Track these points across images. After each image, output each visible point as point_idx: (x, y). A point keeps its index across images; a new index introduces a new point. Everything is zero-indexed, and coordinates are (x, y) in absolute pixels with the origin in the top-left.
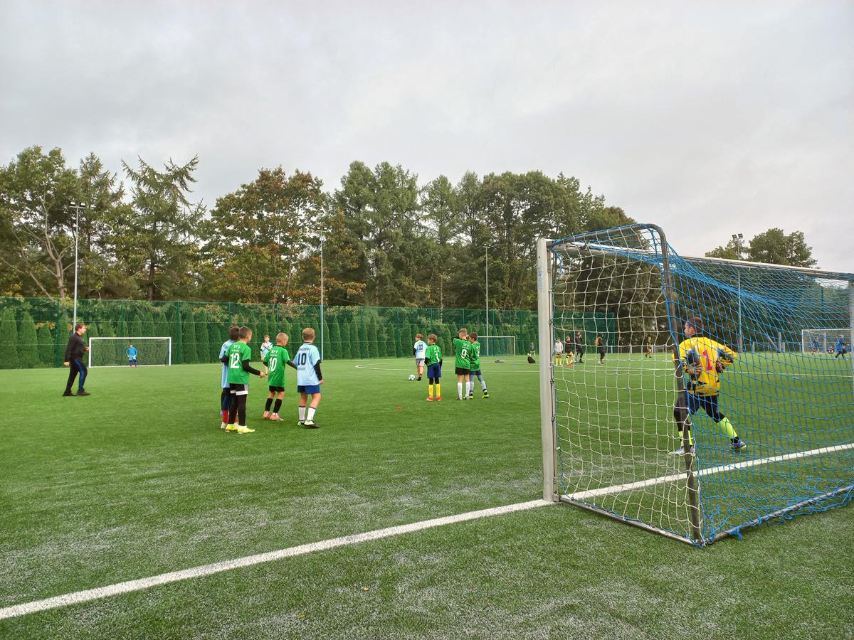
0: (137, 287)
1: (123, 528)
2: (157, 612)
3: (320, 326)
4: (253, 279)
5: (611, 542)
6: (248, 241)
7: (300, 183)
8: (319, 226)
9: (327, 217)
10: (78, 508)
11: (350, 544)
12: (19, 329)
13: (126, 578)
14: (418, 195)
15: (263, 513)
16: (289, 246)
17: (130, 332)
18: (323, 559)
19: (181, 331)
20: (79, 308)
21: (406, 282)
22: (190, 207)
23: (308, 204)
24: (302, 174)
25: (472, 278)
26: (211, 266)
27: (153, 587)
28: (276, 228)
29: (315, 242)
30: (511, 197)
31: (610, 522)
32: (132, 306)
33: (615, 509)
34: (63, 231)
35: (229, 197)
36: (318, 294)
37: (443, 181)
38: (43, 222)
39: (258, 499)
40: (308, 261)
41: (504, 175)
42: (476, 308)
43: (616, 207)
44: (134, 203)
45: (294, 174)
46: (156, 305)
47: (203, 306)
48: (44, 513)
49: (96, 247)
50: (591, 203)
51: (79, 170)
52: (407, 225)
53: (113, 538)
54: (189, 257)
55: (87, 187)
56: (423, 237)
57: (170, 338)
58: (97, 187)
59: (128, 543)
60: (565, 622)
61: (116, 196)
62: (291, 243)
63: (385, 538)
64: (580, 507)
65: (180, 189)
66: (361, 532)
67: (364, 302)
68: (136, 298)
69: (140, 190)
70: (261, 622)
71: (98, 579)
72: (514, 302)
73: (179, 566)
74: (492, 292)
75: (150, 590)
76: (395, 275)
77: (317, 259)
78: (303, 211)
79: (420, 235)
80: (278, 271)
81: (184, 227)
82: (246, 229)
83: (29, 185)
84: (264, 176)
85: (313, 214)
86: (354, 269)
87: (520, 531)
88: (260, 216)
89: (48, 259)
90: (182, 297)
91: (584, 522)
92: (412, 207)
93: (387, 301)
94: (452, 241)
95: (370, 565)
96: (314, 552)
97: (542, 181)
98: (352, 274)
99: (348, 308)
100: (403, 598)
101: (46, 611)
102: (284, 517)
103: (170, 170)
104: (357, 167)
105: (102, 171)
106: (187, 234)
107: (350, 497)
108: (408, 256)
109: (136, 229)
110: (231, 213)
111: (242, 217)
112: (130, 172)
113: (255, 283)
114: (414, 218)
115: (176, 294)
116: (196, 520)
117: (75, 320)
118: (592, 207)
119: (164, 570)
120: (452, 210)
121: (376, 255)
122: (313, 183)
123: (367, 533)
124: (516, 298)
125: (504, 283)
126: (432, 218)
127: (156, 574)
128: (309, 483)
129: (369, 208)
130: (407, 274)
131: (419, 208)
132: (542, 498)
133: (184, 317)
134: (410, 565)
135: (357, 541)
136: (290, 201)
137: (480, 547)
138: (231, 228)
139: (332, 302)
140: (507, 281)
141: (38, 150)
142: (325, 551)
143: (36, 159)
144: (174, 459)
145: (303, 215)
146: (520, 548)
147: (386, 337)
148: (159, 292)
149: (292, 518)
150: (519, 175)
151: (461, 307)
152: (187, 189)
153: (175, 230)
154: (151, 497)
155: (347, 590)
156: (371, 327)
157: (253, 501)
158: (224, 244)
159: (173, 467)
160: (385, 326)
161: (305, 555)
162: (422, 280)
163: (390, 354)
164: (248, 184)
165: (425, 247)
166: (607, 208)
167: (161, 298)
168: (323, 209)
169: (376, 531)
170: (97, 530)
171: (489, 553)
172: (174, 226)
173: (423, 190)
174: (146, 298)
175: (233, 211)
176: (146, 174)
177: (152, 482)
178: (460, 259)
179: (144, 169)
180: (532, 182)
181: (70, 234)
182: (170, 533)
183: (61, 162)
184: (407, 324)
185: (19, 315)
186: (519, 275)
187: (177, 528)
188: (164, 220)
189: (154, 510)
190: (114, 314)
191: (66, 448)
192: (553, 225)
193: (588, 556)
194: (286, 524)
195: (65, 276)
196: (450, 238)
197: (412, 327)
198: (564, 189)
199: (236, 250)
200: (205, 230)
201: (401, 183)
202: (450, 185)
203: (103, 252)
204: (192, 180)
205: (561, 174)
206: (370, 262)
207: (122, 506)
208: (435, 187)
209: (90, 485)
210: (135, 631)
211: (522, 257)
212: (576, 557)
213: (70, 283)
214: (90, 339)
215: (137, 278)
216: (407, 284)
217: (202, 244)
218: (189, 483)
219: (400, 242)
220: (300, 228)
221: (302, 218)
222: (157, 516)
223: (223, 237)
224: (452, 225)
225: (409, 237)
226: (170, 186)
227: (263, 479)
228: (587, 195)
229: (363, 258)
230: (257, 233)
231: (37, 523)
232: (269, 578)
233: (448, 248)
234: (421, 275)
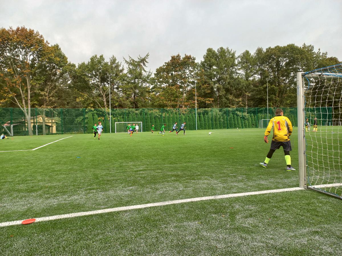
0: (130, 104)
1: (134, 187)
2: (148, 216)
3: (195, 117)
4: (170, 99)
5: (335, 207)
6: (168, 85)
7: (187, 59)
8: (194, 76)
9: (197, 72)
10: (119, 179)
11: (215, 199)
12: (93, 120)
13: (137, 204)
14: (236, 60)
15: (181, 185)
16: (183, 85)
17: (128, 120)
18: (205, 203)
19: (145, 120)
20: (111, 112)
21: (231, 97)
22: (147, 72)
23: (190, 68)
24: (188, 56)
25: (261, 94)
26: (155, 95)
27: (146, 208)
28: (178, 79)
29: (193, 83)
30: (279, 57)
31: (334, 199)
32: (128, 111)
33: (336, 193)
34: (105, 85)
35: (161, 68)
36: (194, 104)
37: (247, 52)
38: (99, 82)
39: (178, 180)
40: (190, 91)
41: (276, 47)
42: (262, 107)
43: (334, 57)
44: (128, 73)
45: (184, 56)
46: (136, 110)
47: (152, 110)
48: (108, 181)
49: (116, 90)
50: (320, 56)
51: (109, 62)
52: (231, 73)
53: (131, 190)
54: (147, 92)
55: (112, 68)
56: (238, 78)
57: (142, 122)
58: (115, 68)
59: (136, 192)
60: (314, 237)
61: (122, 71)
62: (184, 84)
63: (229, 198)
64: (318, 191)
65: (143, 66)
66: (219, 195)
67: (213, 106)
68: (130, 108)
69: (129, 68)
70: (185, 223)
71: (127, 203)
72: (281, 104)
73: (154, 201)
74: (270, 100)
75: (145, 208)
76: (226, 94)
77: (194, 90)
78: (188, 71)
79: (237, 77)
80: (179, 96)
81: (145, 81)
82: (167, 80)
83: (94, 69)
84: (173, 58)
85: (192, 71)
86: (209, 93)
87: (289, 199)
88: (172, 74)
89: (101, 95)
90: (145, 107)
91: (320, 197)
92: (233, 65)
93: (223, 105)
94: (251, 79)
95: (225, 207)
96: (201, 201)
97: (295, 48)
98: (208, 95)
99: (206, 109)
100: (239, 221)
101: (113, 212)
102: (189, 187)
103: (139, 59)
104: (210, 50)
105: (117, 62)
106: (146, 83)
107: (213, 181)
108: (231, 86)
109: (129, 83)
110: (161, 74)
111: (165, 75)
112: (126, 61)
113: (171, 100)
114: (234, 70)
115: (143, 106)
116: (157, 186)
117: (110, 116)
118: (320, 58)
119: (148, 202)
120: (251, 65)
121: (218, 87)
122: (192, 59)
123: (221, 195)
124: (282, 102)
125: (276, 96)
126: (242, 69)
127: (146, 203)
128: (197, 175)
129: (214, 67)
130: (231, 94)
131: (237, 65)
132: (299, 187)
133: (146, 114)
134: (241, 209)
135: (218, 198)
136: (183, 67)
137: (271, 204)
138: (161, 80)
139: (200, 107)
140: (277, 95)
141: (96, 56)
142: (206, 200)
143: (96, 59)
144: (147, 164)
145: (188, 72)
146: (290, 206)
147: (222, 120)
148: (137, 105)
149: (192, 188)
150: (283, 47)
151: (256, 107)
152: (145, 66)
153: (142, 82)
154: (141, 177)
155: (216, 215)
156: (216, 117)
157: (177, 180)
158: (159, 86)
159: (147, 167)
160: (222, 116)
161: (198, 201)
162: (237, 96)
163: (224, 127)
164: (167, 62)
165: (239, 82)
166: (329, 58)
167: (138, 107)
168: (196, 69)
169: (225, 195)
170: (125, 187)
171: (275, 207)
172: (141, 80)
173: (238, 57)
174: (133, 108)
175: (162, 73)
176: (131, 62)
177: (141, 172)
178: (255, 86)
179: (130, 60)
180: (289, 49)
181: (107, 85)
182: (149, 190)
183: (103, 59)
184: (231, 115)
185: (93, 115)
186: (283, 92)
187: (151, 188)
188: (138, 79)
189: (143, 182)
190: (123, 114)
191: (112, 160)
192: (300, 68)
193: (324, 212)
194: (190, 190)
195: (106, 101)
196: (250, 77)
197: (234, 116)
198: (305, 51)
199: (164, 89)
200: (153, 81)
201: (228, 55)
202: (250, 54)
203: (118, 92)
204: (147, 62)
205: (304, 44)
206: (215, 90)
207: (132, 180)
208: (243, 55)
209: (121, 172)
210: (142, 222)
211: (285, 84)
212: (317, 212)
213: (108, 103)
214: (116, 123)
215: (130, 100)
216: (231, 98)
217: (151, 87)
218: (153, 173)
219: (228, 80)
220: (187, 78)
221: (188, 74)
222: (144, 184)
223: (159, 84)
224: (251, 71)
225: (232, 78)
226: (139, 65)
227: (179, 173)
228: (318, 52)
229: (212, 88)
230: (171, 81)
231: (107, 184)
232: (186, 208)
233: (249, 81)
234: (238, 94)
